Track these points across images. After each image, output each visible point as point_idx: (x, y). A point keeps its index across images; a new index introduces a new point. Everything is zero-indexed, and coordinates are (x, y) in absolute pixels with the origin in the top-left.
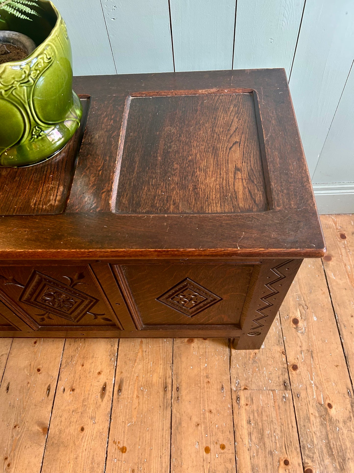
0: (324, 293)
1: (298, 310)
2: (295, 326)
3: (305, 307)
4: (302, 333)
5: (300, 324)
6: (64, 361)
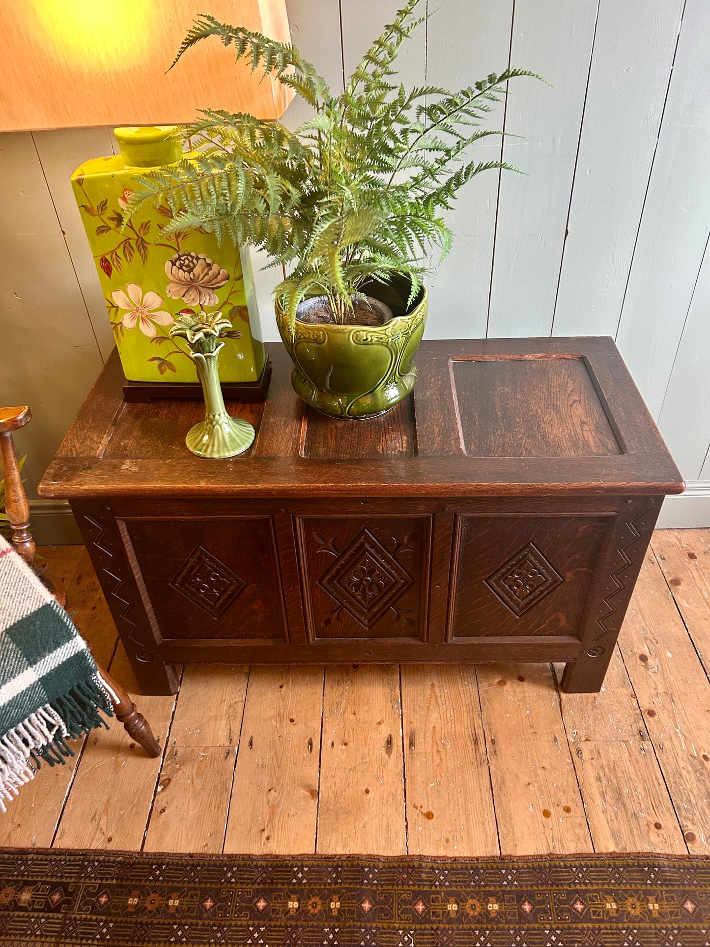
0: (677, 624)
1: (645, 645)
2: (643, 664)
3: (653, 641)
4: (654, 672)
5: (650, 661)
6: (327, 708)
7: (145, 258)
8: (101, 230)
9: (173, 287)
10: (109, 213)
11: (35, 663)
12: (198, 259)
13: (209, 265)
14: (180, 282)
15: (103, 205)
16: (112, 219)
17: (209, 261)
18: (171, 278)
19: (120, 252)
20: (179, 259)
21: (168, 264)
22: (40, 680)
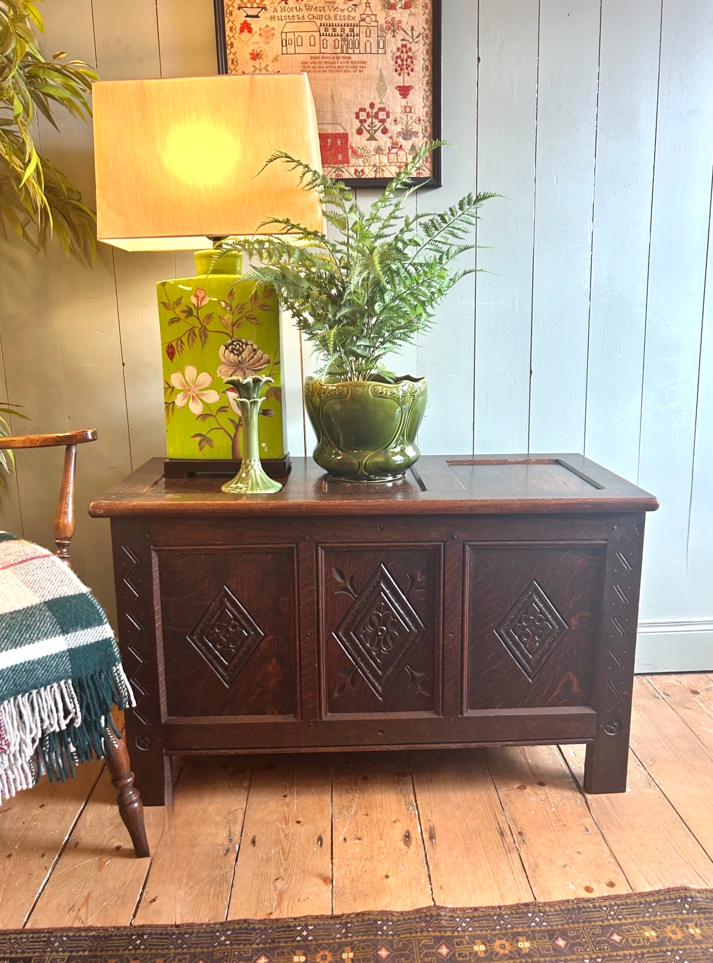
7: (204, 343)
8: (172, 321)
9: (223, 368)
10: (183, 307)
11: (67, 633)
12: (247, 344)
13: (255, 350)
14: (230, 364)
15: (178, 302)
16: (183, 312)
17: (255, 347)
18: (223, 360)
19: (184, 339)
20: (232, 344)
21: (223, 348)
22: (70, 651)
